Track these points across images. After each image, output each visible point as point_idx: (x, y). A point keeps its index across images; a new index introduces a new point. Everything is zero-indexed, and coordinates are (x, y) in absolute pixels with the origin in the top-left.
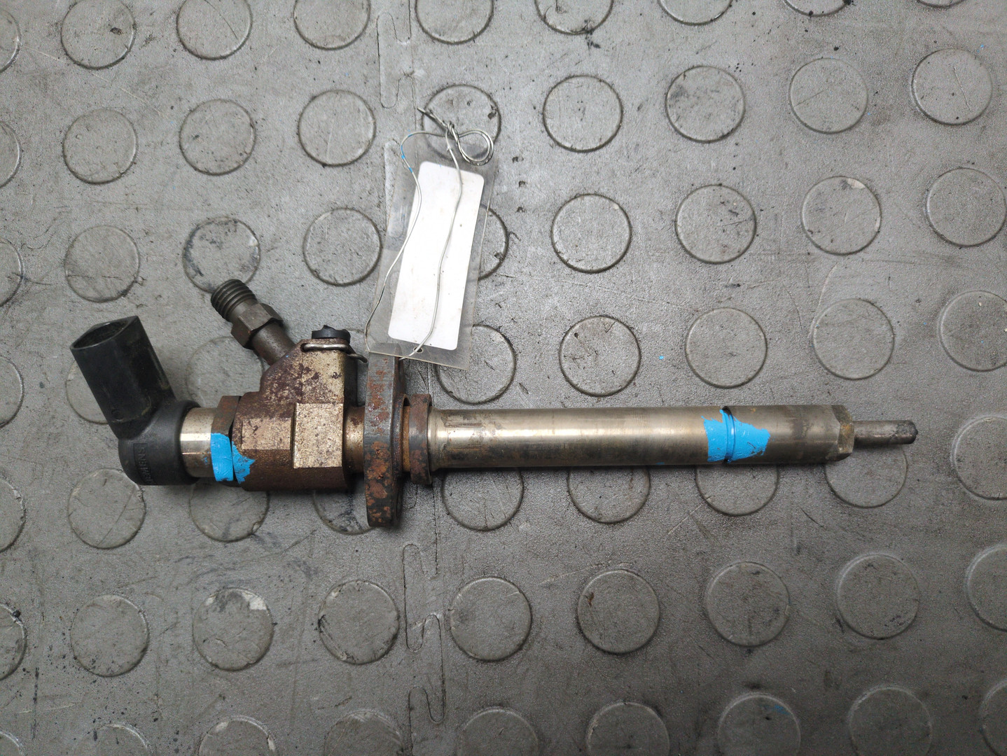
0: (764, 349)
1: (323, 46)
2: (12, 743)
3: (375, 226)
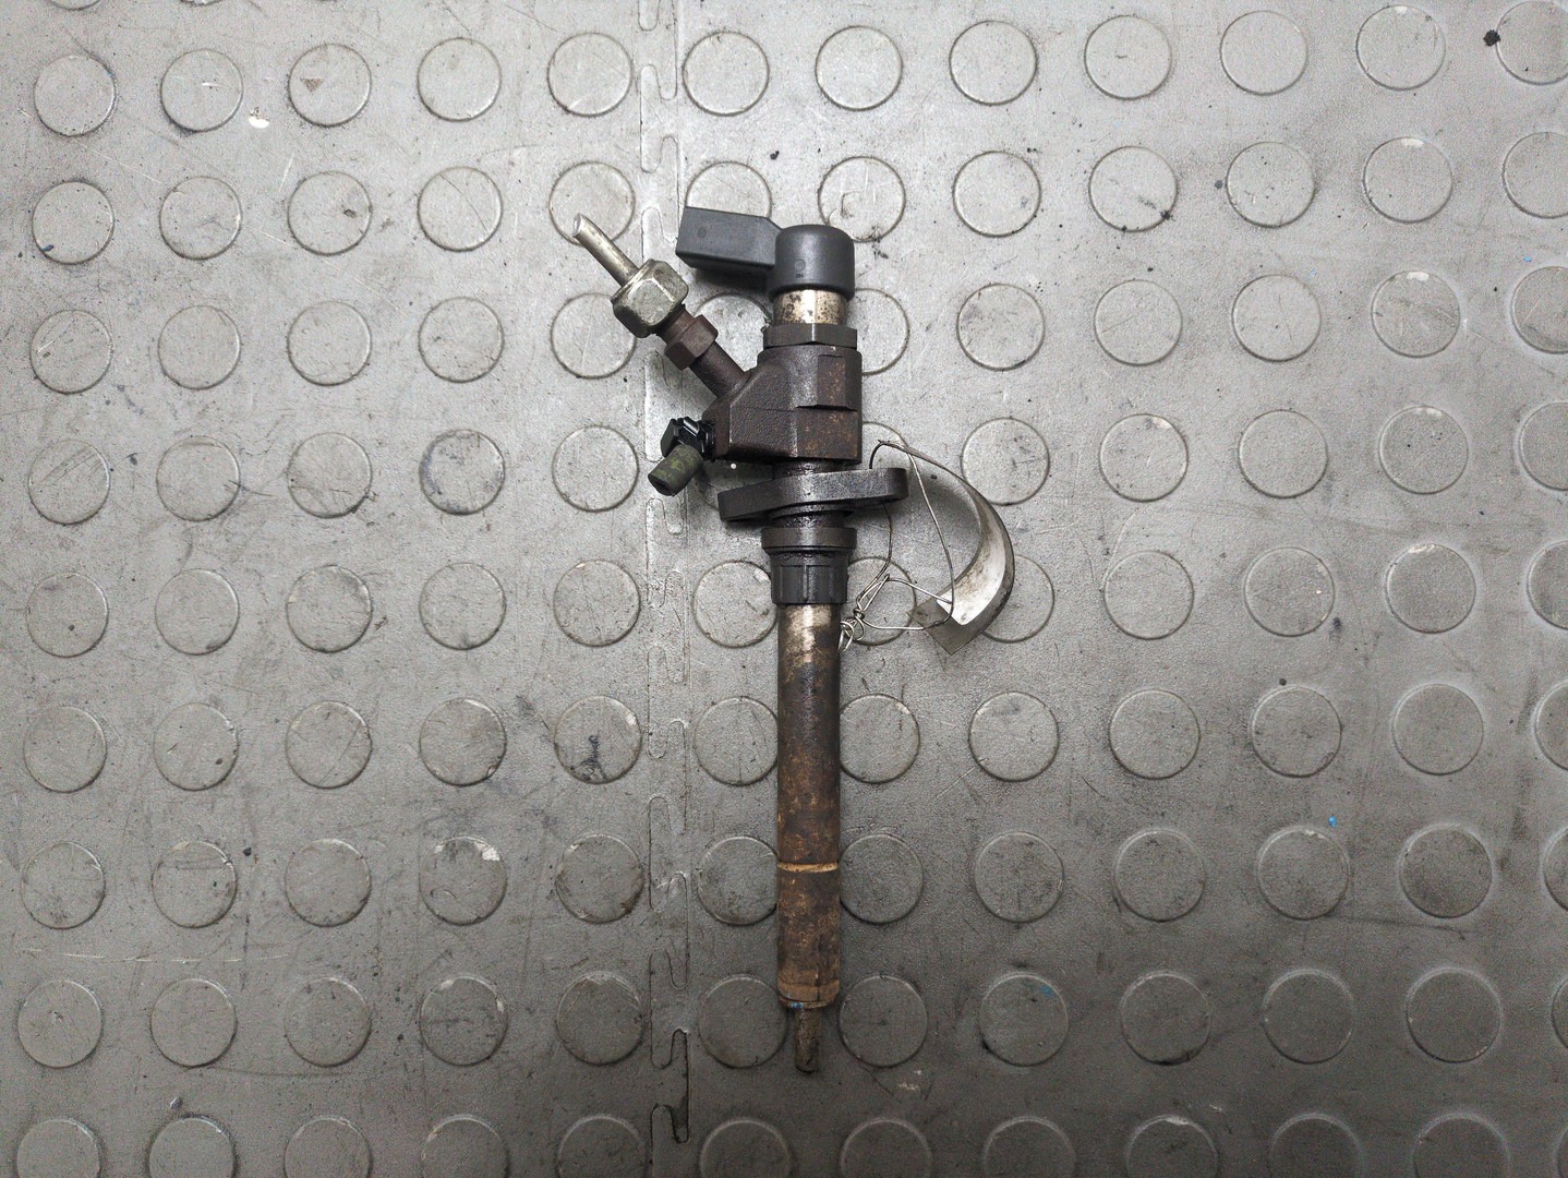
0: (1050, 601)
2: (218, 992)
3: (632, 447)
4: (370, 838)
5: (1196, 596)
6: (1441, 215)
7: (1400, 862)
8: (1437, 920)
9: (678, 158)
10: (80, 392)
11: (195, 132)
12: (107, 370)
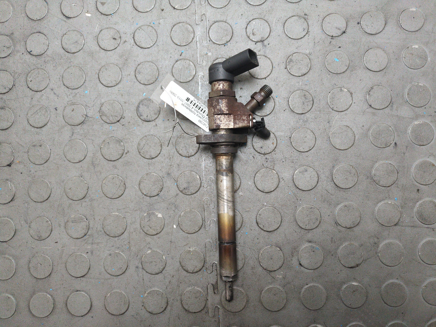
4: (126, 212)
5: (356, 137)
6: (421, 30)
7: (415, 209)
8: (426, 225)
9: (206, 20)
11: (71, 18)
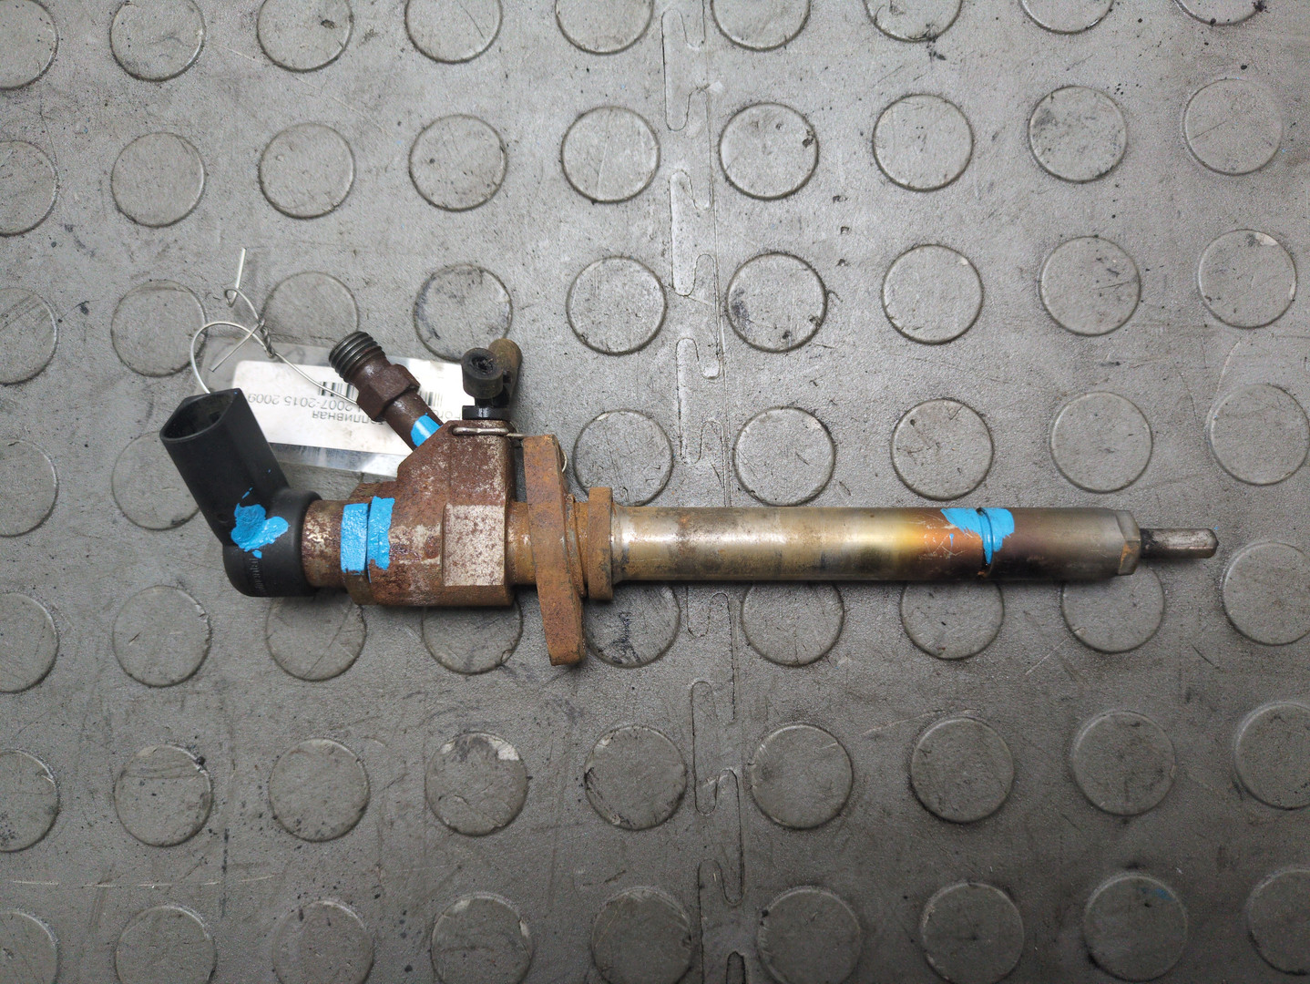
0: (1149, 444)
1: (593, 49)
2: (195, 922)
3: (659, 280)
10: (21, 233)
12: (52, 208)
